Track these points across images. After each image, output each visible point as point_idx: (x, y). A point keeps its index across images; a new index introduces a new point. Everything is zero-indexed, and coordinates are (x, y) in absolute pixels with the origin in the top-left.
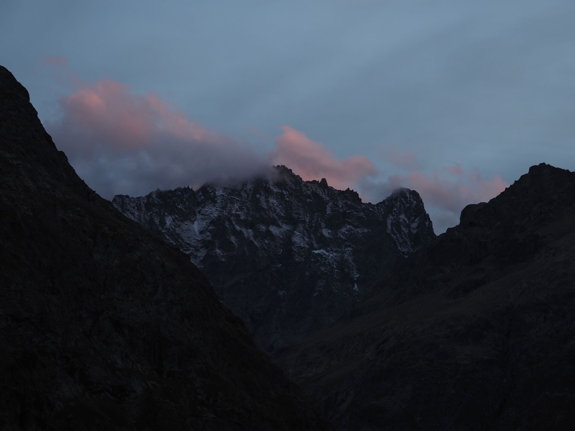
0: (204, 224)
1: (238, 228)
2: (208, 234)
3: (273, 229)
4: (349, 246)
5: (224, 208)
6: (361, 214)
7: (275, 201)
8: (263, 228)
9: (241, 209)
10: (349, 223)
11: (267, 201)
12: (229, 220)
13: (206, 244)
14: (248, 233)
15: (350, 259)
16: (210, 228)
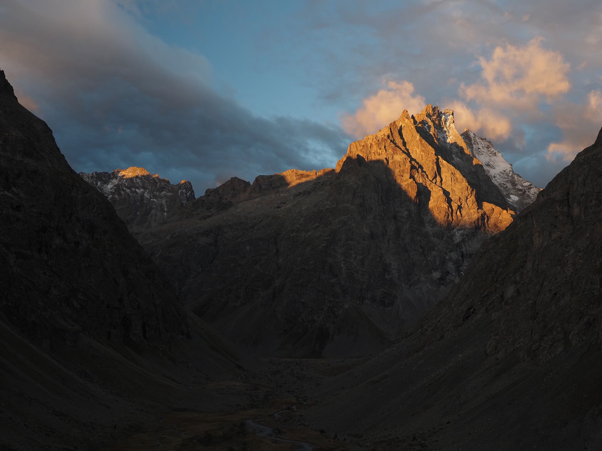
0: (112, 186)
1: (124, 189)
2: (113, 189)
3: (137, 190)
4: (164, 199)
5: (120, 181)
6: (170, 188)
7: (139, 180)
8: (134, 189)
9: (126, 182)
10: (165, 191)
11: (136, 180)
12: (122, 186)
13: (112, 193)
14: (128, 191)
15: (164, 204)
16: (114, 187)
